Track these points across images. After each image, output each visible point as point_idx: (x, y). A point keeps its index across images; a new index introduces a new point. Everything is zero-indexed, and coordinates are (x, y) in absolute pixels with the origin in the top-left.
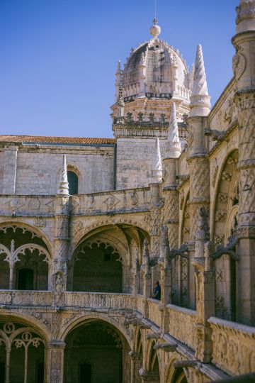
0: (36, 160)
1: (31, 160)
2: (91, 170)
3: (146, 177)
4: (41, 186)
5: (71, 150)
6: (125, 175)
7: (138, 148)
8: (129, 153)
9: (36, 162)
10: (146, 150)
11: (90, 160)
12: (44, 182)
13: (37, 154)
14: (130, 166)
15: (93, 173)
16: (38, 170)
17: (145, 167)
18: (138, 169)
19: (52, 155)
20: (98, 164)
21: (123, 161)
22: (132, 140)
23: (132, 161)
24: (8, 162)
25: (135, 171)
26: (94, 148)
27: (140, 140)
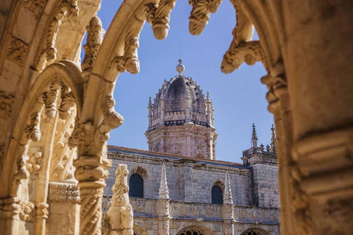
0: (199, 175)
1: (197, 175)
2: (234, 185)
3: (274, 193)
4: (204, 196)
5: (222, 169)
6: (263, 192)
7: (268, 172)
8: (264, 175)
9: (200, 177)
10: (273, 174)
11: (233, 178)
12: (206, 194)
13: (200, 171)
14: (265, 185)
15: (235, 188)
16: (202, 184)
17: (273, 186)
18: (269, 188)
19: (210, 172)
20: (238, 182)
21: (261, 181)
22: (265, 165)
23: (266, 181)
24: (187, 176)
25: (268, 189)
26: (237, 169)
27: (268, 166)
